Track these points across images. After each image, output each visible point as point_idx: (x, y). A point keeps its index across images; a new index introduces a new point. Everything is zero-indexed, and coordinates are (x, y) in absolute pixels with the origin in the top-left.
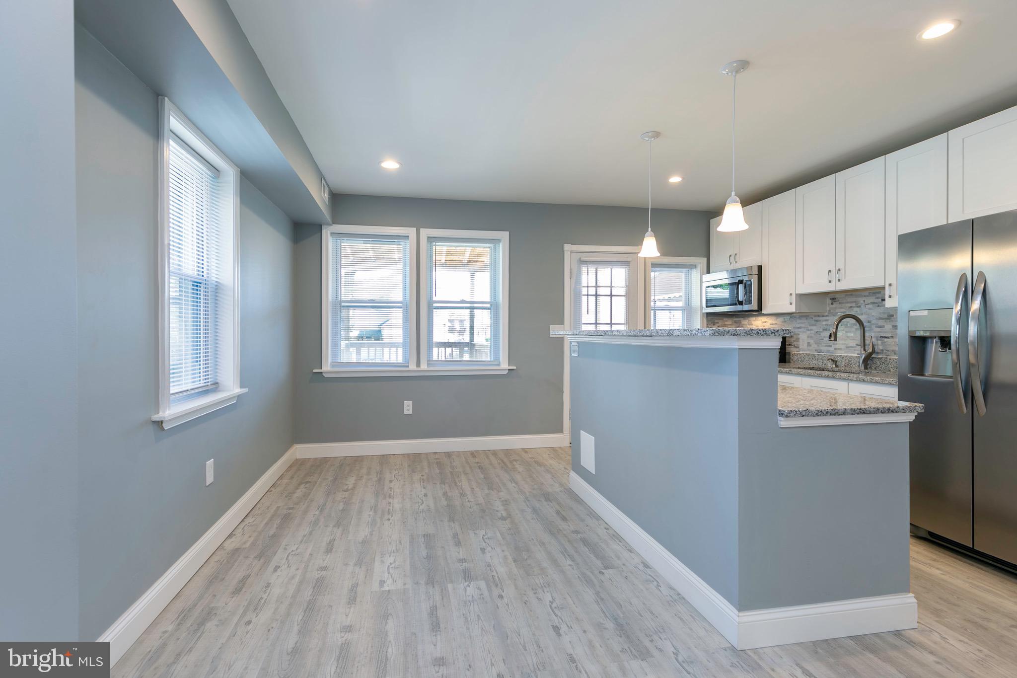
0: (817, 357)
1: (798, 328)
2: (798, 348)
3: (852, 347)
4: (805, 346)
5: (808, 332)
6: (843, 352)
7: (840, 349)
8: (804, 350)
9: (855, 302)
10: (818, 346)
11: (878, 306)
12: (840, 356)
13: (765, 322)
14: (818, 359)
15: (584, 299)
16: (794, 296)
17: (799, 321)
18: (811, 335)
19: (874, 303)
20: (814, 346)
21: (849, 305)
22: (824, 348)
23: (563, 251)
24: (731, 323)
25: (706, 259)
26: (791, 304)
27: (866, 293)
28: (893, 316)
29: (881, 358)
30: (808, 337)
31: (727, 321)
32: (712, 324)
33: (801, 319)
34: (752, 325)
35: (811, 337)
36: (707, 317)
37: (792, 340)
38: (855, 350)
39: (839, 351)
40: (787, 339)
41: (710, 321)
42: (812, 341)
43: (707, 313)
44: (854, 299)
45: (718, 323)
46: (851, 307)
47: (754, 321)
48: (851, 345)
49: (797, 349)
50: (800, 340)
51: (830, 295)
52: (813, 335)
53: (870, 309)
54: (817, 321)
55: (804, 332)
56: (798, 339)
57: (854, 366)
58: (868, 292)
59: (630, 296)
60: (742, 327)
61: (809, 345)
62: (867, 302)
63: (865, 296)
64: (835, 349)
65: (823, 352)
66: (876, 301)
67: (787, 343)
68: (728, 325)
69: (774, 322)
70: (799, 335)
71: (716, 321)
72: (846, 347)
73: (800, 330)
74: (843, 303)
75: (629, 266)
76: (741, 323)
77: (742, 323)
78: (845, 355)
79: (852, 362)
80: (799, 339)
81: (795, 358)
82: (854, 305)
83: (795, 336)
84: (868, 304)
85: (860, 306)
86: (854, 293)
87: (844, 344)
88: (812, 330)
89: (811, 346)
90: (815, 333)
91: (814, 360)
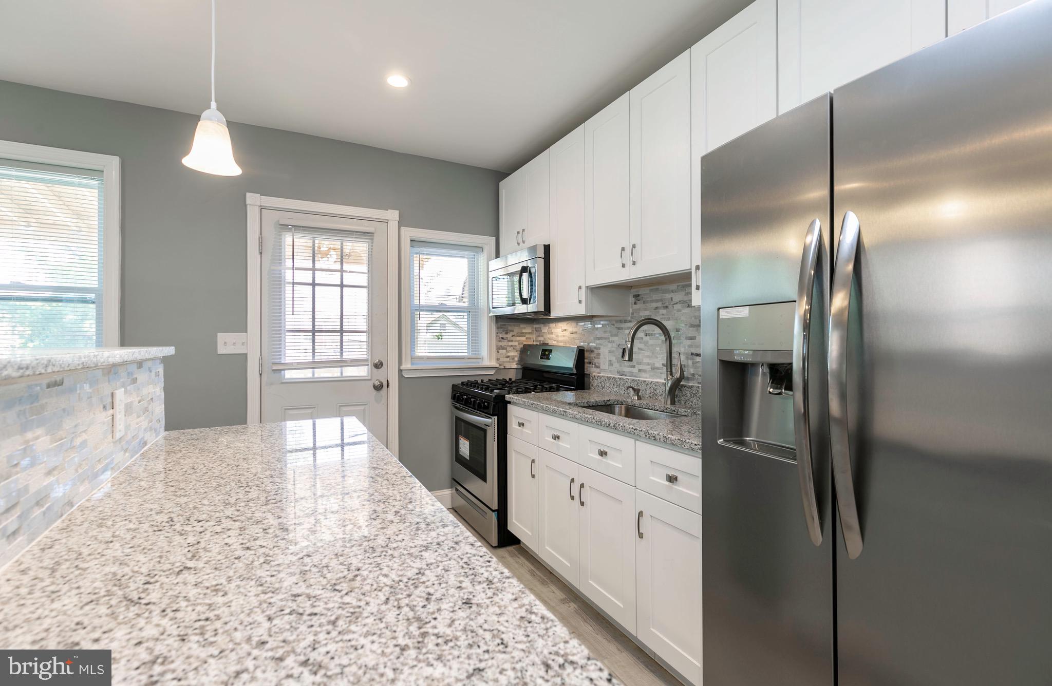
0: (619, 383)
2: (599, 368)
3: (658, 368)
4: (606, 366)
5: (610, 346)
6: (648, 376)
7: (645, 371)
8: (605, 370)
9: (661, 300)
10: (621, 366)
12: (645, 381)
13: (565, 330)
14: (619, 385)
15: (289, 288)
16: (584, 290)
18: (612, 349)
19: (684, 302)
20: (617, 366)
21: (654, 305)
22: (626, 370)
23: (246, 206)
24: (530, 331)
25: (495, 238)
26: (580, 302)
27: (673, 287)
29: (692, 387)
30: (610, 352)
31: (525, 328)
32: (504, 333)
35: (613, 352)
36: (497, 322)
37: (593, 355)
38: (660, 374)
39: (643, 374)
40: (586, 354)
41: (501, 328)
43: (497, 317)
44: (660, 296)
45: (512, 331)
46: (657, 308)
47: (554, 328)
48: (656, 366)
49: (597, 370)
50: (601, 357)
51: (633, 290)
52: (615, 349)
53: (679, 311)
54: (619, 329)
55: (605, 345)
56: (599, 354)
57: (660, 398)
59: (375, 289)
60: (542, 336)
61: (610, 364)
62: (676, 300)
63: (673, 291)
64: (640, 370)
65: (626, 376)
66: (683, 298)
67: (585, 361)
68: (526, 333)
69: (574, 330)
71: (510, 328)
72: (652, 368)
74: (647, 302)
75: (372, 239)
78: (651, 380)
79: (658, 391)
81: (595, 383)
82: (659, 304)
83: (596, 351)
84: (677, 303)
85: (667, 307)
86: (660, 287)
87: (648, 364)
88: (614, 342)
89: (612, 365)
90: (617, 346)
91: (615, 386)
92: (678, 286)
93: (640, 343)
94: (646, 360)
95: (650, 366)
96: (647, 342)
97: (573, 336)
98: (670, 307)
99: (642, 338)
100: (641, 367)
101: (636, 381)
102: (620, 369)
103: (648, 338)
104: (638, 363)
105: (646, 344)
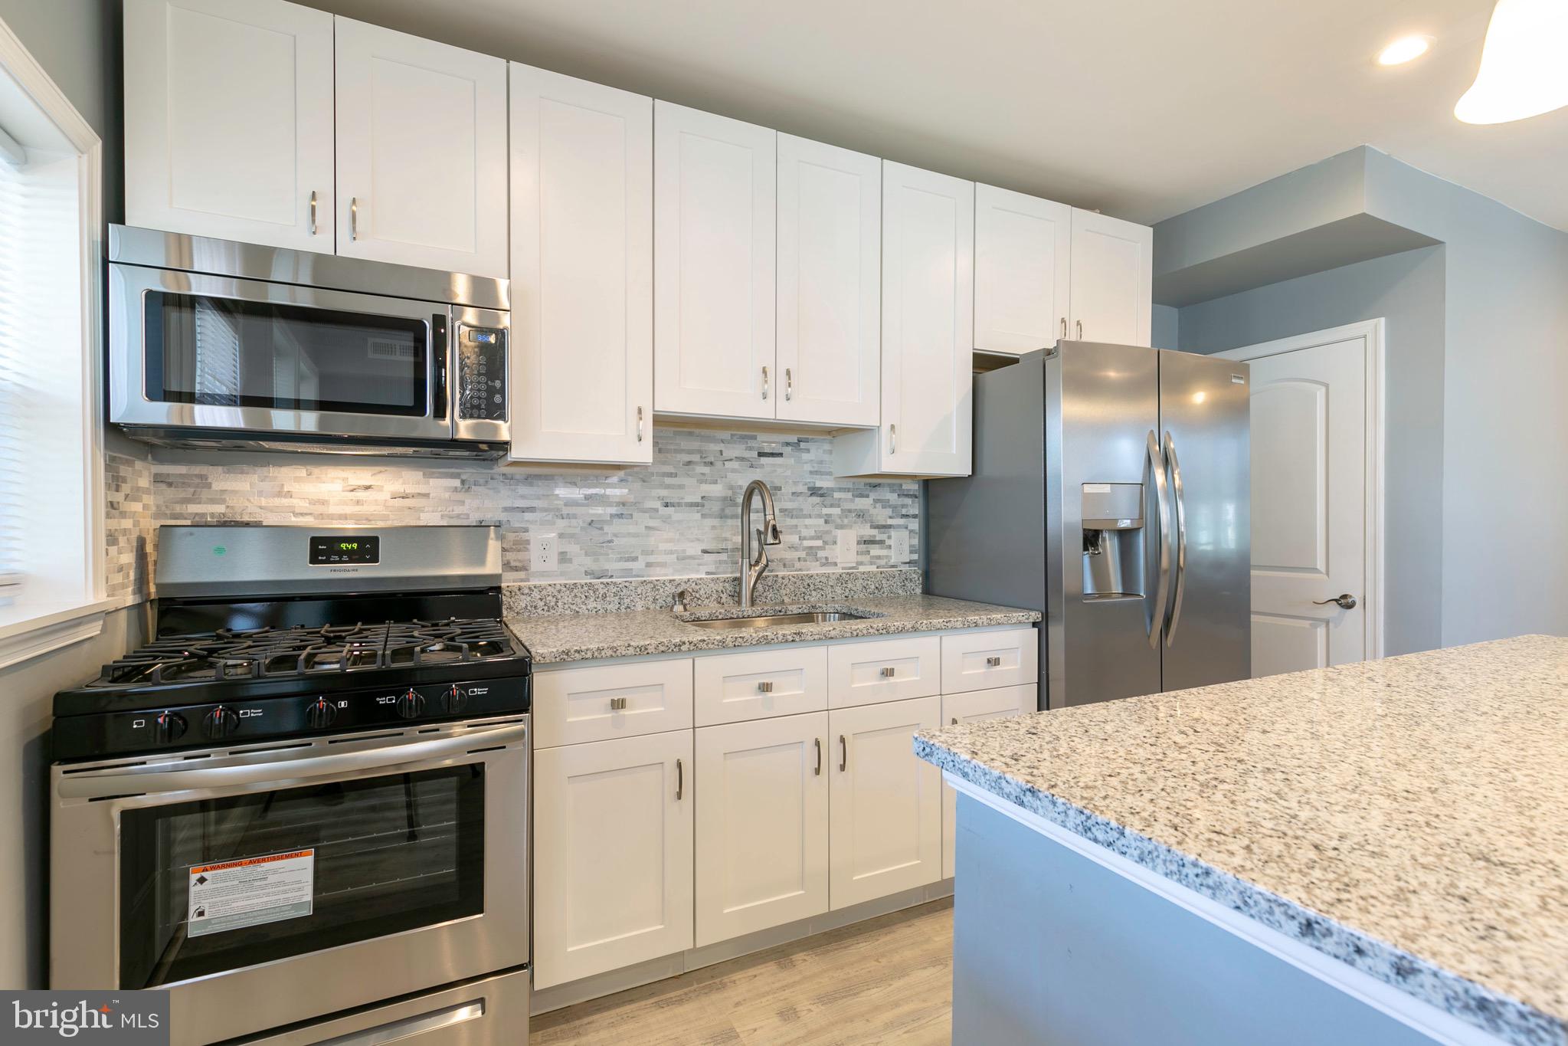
0: (602, 592)
1: (523, 510)
2: (524, 569)
3: (692, 557)
4: (553, 564)
5: (561, 524)
6: (670, 572)
7: (663, 565)
8: (543, 574)
9: (700, 452)
10: (596, 560)
11: (752, 466)
12: (671, 581)
13: (368, 488)
14: (604, 596)
17: (523, 490)
18: (569, 531)
19: (742, 459)
20: (582, 562)
21: (686, 458)
22: (613, 566)
27: (726, 435)
28: (780, 489)
30: (561, 536)
33: (531, 485)
34: (289, 495)
35: (572, 536)
38: (699, 565)
42: (573, 549)
44: (695, 445)
46: (689, 463)
47: (297, 479)
48: (690, 552)
49: (522, 575)
50: (531, 547)
52: (577, 531)
53: (734, 471)
55: (544, 523)
57: (707, 601)
58: (730, 432)
61: (564, 558)
62: (727, 454)
63: (722, 441)
64: (649, 565)
66: (747, 454)
69: (414, 490)
70: (526, 530)
72: (678, 559)
73: (528, 516)
74: (668, 451)
76: (209, 486)
77: (217, 486)
78: (685, 577)
79: (702, 592)
80: (528, 542)
81: (519, 602)
82: (696, 458)
84: (731, 460)
85: (711, 463)
86: (697, 431)
87: (671, 552)
88: (575, 516)
89: (570, 561)
90: (585, 525)
91: (592, 599)
92: (732, 435)
93: (651, 518)
94: (663, 546)
95: (675, 556)
96: (670, 517)
97: (399, 502)
98: (719, 464)
99: (656, 510)
100: (651, 559)
101: (651, 582)
102: (594, 567)
103: (670, 509)
104: (645, 553)
105: (666, 519)
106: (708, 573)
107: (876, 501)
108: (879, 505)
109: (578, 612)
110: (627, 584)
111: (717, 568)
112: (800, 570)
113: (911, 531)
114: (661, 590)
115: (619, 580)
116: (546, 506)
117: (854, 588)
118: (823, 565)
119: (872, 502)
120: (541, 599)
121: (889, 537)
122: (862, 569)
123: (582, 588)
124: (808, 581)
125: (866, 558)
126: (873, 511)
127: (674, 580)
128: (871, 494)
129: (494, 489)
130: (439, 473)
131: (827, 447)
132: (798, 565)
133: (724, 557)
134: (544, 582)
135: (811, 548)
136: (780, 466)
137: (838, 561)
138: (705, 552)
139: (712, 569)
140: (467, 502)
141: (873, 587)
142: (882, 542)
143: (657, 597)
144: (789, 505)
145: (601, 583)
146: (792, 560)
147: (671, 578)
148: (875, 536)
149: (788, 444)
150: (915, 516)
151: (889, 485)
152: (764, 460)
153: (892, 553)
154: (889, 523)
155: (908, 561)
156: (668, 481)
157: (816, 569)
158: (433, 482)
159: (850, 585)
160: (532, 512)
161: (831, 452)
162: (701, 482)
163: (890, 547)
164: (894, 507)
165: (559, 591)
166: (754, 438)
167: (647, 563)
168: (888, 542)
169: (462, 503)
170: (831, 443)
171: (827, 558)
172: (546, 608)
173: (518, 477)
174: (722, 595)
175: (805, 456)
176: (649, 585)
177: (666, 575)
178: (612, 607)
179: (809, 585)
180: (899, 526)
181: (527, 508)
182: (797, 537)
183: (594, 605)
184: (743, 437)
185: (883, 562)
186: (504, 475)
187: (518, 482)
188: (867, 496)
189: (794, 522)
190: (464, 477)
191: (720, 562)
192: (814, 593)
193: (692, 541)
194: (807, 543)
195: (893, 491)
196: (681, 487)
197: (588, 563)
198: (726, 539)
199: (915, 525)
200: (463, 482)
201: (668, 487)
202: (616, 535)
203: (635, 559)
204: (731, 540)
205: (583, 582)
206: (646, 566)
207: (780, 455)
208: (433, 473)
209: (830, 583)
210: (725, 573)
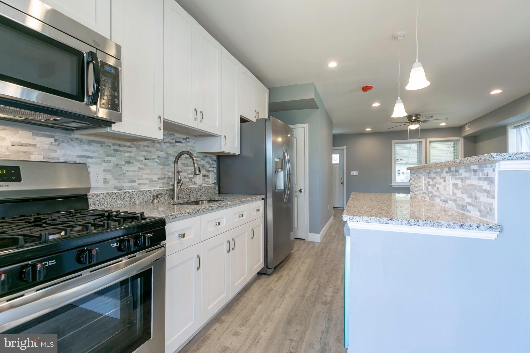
0: (123, 196)
1: (87, 157)
3: (155, 181)
4: (101, 184)
5: (104, 164)
6: (147, 187)
7: (144, 184)
8: (97, 188)
10: (119, 182)
11: (173, 146)
14: (124, 198)
17: (87, 147)
18: (108, 168)
19: (170, 143)
20: (113, 183)
22: (126, 185)
30: (105, 170)
33: (91, 145)
35: (109, 170)
38: (157, 184)
39: (143, 186)
48: (154, 179)
50: (91, 175)
52: (111, 168)
53: (168, 147)
54: (117, 151)
55: (97, 164)
57: (161, 198)
61: (106, 181)
62: (166, 140)
64: (139, 184)
65: (125, 189)
66: (172, 141)
70: (88, 166)
72: (150, 182)
73: (89, 160)
78: (153, 189)
84: (167, 143)
87: (147, 179)
88: (110, 161)
89: (108, 182)
90: (115, 166)
91: (119, 200)
92: (167, 133)
93: (140, 164)
94: (145, 176)
95: (149, 180)
96: (147, 164)
99: (142, 161)
100: (141, 181)
101: (142, 191)
102: (119, 185)
103: (147, 161)
104: (138, 179)
105: (146, 165)
106: (160, 187)
107: (207, 162)
108: (207, 163)
109: (113, 206)
110: (133, 192)
111: (163, 185)
112: (187, 186)
113: (215, 172)
114: (146, 195)
115: (130, 191)
116: (97, 156)
117: (202, 192)
118: (193, 184)
119: (205, 162)
120: (97, 201)
121: (210, 175)
122: (203, 185)
123: (115, 194)
124: (190, 190)
125: (204, 182)
126: (206, 165)
127: (150, 190)
128: (205, 159)
129: (72, 145)
130: (43, 134)
131: (194, 141)
132: (187, 184)
133: (165, 181)
134: (99, 192)
135: (190, 178)
136: (181, 147)
137: (197, 183)
138: (159, 179)
139: (161, 186)
140: (58, 151)
141: (207, 192)
142: (208, 176)
143: (144, 198)
144: (184, 162)
145: (123, 192)
146: (185, 182)
147: (149, 189)
148: (206, 174)
149: (184, 139)
150: (215, 168)
151: (209, 156)
152: (177, 144)
153: (210, 180)
154: (210, 170)
155: (214, 183)
156: (146, 149)
157: (192, 186)
158: (38, 138)
159: (201, 191)
160: (91, 158)
161: (195, 143)
162: (157, 150)
163: (209, 178)
164: (211, 164)
165: (106, 196)
166: (174, 135)
167: (139, 183)
168: (209, 176)
169: (55, 151)
170: (195, 140)
171: (194, 182)
172: (100, 205)
173: (84, 141)
174: (166, 196)
175: (189, 144)
176: (141, 192)
177: (145, 188)
178: (127, 203)
179: (191, 191)
180: (212, 171)
181: (89, 156)
182: (187, 173)
183: (120, 202)
184: (171, 134)
185: (208, 183)
186: (77, 139)
187: (84, 143)
188: (204, 160)
189: (185, 168)
190: (56, 138)
191: (164, 183)
192: (192, 194)
193: (155, 174)
194: (189, 176)
195: (210, 159)
196: (151, 152)
197: (116, 183)
198: (166, 174)
199: (215, 170)
200: (56, 140)
201: (146, 151)
202: (127, 171)
203: (134, 182)
204: (167, 174)
205: (116, 192)
206: (139, 185)
207: (181, 142)
208: (39, 134)
209: (196, 191)
210: (165, 187)
